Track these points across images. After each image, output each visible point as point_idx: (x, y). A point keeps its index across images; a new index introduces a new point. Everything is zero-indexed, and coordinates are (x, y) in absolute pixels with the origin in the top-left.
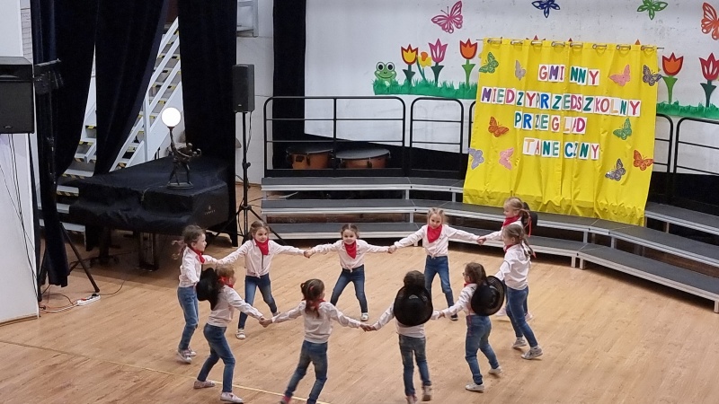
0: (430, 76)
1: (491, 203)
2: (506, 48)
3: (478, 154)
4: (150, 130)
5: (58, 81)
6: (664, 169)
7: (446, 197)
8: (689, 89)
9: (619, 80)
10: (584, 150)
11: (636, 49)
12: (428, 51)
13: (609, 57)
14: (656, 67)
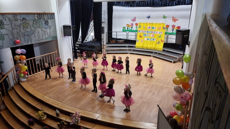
0: (131, 29)
1: (140, 48)
2: (142, 24)
3: (138, 40)
4: (89, 37)
5: (75, 29)
6: (166, 42)
7: (133, 47)
8: (170, 30)
9: (159, 29)
10: (154, 39)
11: (162, 24)
12: (130, 25)
13: (158, 25)
14: (165, 27)
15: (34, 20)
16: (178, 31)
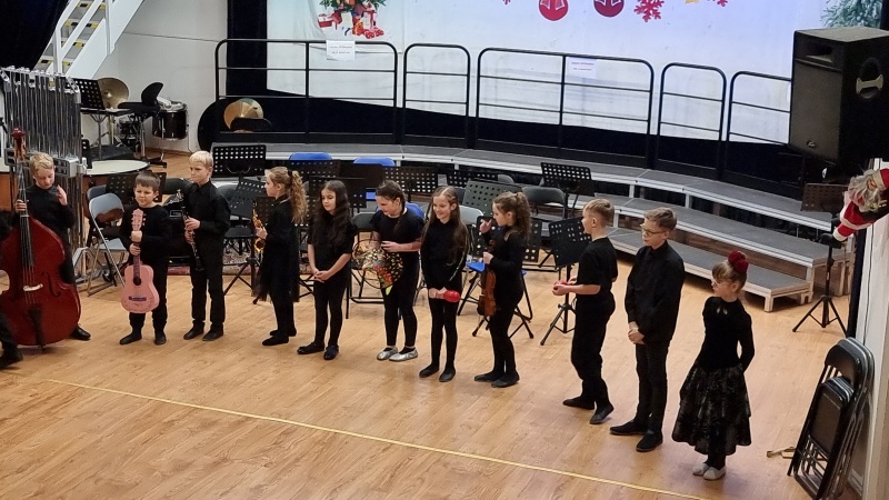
7: (446, 169)
16: (806, 46)
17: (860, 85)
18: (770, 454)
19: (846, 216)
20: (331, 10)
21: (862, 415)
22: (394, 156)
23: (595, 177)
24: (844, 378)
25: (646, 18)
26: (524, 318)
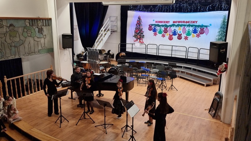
15: (25, 27)
16: (212, 44)
17: (221, 51)
18: (205, 110)
19: (219, 72)
20: (136, 39)
21: (221, 104)
22: (145, 61)
23: (177, 65)
24: (218, 98)
25: (186, 40)
26: (165, 87)
